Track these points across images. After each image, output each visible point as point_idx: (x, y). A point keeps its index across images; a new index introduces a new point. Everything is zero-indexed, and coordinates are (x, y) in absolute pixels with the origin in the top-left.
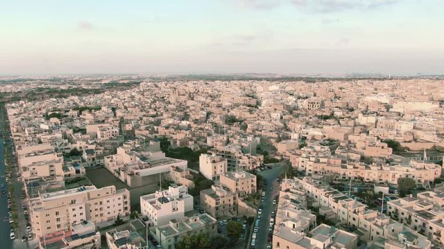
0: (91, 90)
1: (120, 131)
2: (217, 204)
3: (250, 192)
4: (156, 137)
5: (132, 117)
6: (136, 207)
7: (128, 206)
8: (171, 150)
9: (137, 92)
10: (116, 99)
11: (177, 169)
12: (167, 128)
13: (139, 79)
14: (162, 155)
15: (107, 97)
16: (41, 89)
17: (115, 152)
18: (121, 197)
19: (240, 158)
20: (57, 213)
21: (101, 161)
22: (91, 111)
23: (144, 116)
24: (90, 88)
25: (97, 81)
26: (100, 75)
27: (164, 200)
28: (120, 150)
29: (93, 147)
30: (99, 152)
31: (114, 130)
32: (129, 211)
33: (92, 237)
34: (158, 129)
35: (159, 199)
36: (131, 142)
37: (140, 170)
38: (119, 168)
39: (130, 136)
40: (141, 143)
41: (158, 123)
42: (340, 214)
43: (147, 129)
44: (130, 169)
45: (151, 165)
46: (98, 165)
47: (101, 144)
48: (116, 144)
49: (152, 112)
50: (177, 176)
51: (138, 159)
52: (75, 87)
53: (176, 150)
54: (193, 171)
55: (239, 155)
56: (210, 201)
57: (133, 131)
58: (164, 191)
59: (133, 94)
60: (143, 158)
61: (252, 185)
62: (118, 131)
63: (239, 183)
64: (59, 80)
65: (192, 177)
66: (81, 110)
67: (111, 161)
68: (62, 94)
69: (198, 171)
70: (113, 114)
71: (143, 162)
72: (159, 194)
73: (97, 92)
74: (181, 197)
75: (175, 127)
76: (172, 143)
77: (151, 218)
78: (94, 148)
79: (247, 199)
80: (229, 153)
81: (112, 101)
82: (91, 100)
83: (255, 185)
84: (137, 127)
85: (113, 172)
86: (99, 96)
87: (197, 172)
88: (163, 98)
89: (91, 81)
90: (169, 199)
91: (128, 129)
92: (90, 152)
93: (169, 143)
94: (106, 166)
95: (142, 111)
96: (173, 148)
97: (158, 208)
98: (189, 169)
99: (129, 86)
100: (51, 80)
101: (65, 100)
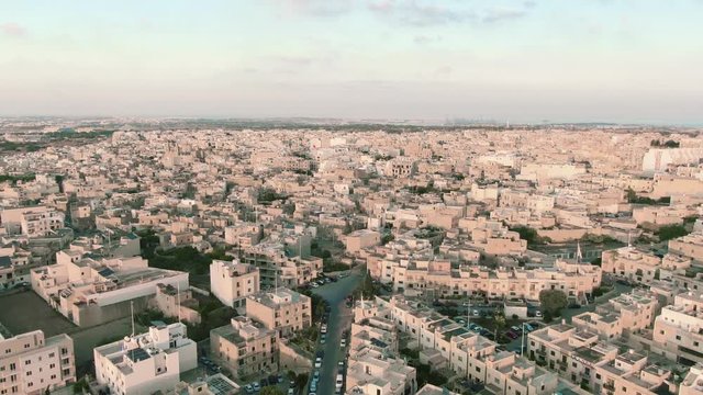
0: (21, 144)
1: (68, 218)
2: (240, 353)
3: (301, 327)
4: (134, 229)
5: (92, 194)
6: (86, 367)
7: (71, 366)
8: (161, 252)
9: (106, 148)
10: (66, 161)
11: (170, 290)
12: (155, 212)
13: (112, 125)
14: (141, 264)
15: (49, 157)
17: (54, 261)
18: (56, 351)
19: (283, 265)
21: (26, 277)
22: (15, 182)
23: (115, 190)
24: (21, 140)
25: (35, 128)
26: (42, 118)
27: (139, 355)
28: (61, 257)
29: (10, 252)
30: (20, 262)
31: (55, 219)
32: (72, 377)
34: (137, 215)
35: (130, 354)
36: (86, 240)
37: (96, 296)
38: (60, 291)
39: (86, 228)
40: (105, 241)
41: (139, 204)
42: (454, 360)
43: (117, 215)
44: (78, 294)
45: (119, 284)
46: (20, 285)
47: (25, 246)
48: (56, 244)
49: (131, 185)
50: (167, 305)
51: (95, 273)
53: (172, 251)
54: (200, 291)
55: (281, 260)
56: (228, 350)
57: (91, 220)
58: (140, 336)
59: (99, 151)
60: (105, 272)
61: (304, 315)
62: (61, 220)
63: (282, 312)
65: (197, 304)
67: (43, 279)
69: (209, 289)
70: (57, 189)
71: (104, 280)
72: (130, 343)
73: (33, 148)
74: (173, 345)
75: (169, 210)
76: (162, 240)
77: (115, 389)
78: (11, 255)
79: (295, 341)
80: (263, 256)
81: (59, 165)
82: (18, 162)
83: (309, 313)
84: (100, 211)
85: (47, 298)
86: (36, 155)
87: (206, 293)
88: (152, 158)
89: (23, 128)
90: (149, 351)
91: (82, 216)
93: (157, 240)
94: (34, 287)
95: (111, 181)
96: (165, 249)
97: (126, 370)
98: (191, 287)
99: (92, 137)
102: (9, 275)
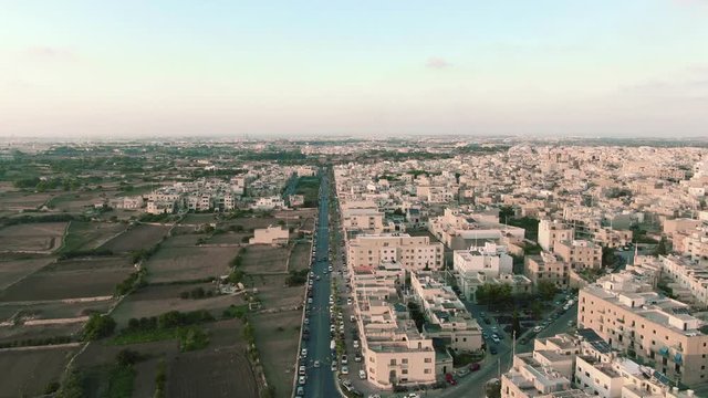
0: (437, 155)
1: (457, 196)
2: (540, 269)
3: (592, 267)
4: (499, 205)
5: (477, 184)
8: (512, 218)
9: (500, 158)
10: (466, 165)
11: (508, 235)
12: (517, 196)
13: (512, 142)
14: (494, 220)
15: (455, 162)
16: (375, 152)
17: (442, 213)
18: (434, 249)
19: (596, 230)
20: (370, 252)
21: (426, 223)
22: (428, 175)
23: (495, 184)
24: (437, 152)
25: (451, 144)
26: (457, 136)
27: (477, 253)
28: (448, 212)
29: (419, 207)
30: (424, 213)
31: (448, 194)
33: (397, 272)
34: (504, 198)
35: (472, 252)
36: (464, 206)
37: (462, 231)
41: (508, 192)
43: (490, 196)
44: (451, 231)
45: (478, 228)
46: (422, 227)
47: (428, 206)
49: (508, 181)
51: (465, 221)
52: (417, 150)
53: (519, 219)
54: (531, 242)
55: (595, 227)
56: (533, 266)
57: (472, 198)
58: (480, 247)
59: (493, 160)
60: (470, 220)
61: (595, 258)
62: (453, 196)
63: (576, 251)
64: (399, 142)
66: (416, 174)
67: (435, 222)
68: (399, 157)
69: (536, 240)
70: (455, 180)
71: (469, 224)
72: (473, 249)
73: (446, 156)
74: (498, 255)
75: (528, 196)
76: (516, 213)
78: (419, 209)
79: (584, 272)
80: (581, 223)
81: (460, 167)
82: (434, 164)
83: (600, 258)
84: (479, 195)
85: (436, 234)
86: (445, 161)
87: (534, 243)
89: (441, 144)
90: (482, 253)
91: (466, 195)
92: (413, 211)
93: (513, 213)
94: (430, 229)
96: (516, 217)
97: (467, 260)
98: (525, 239)
99: (492, 151)
100: (389, 142)
101: (401, 164)
102: (417, 220)
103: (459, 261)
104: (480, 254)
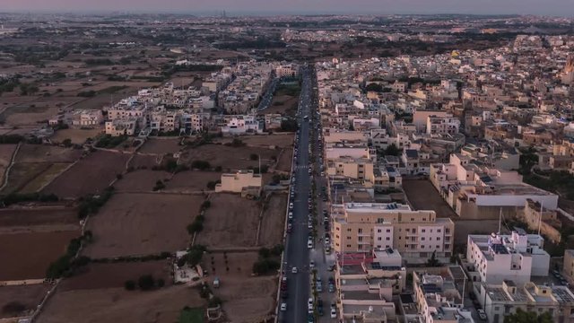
0: (431, 45)
1: (462, 125)
4: (517, 144)
5: (485, 105)
6: (460, 248)
7: (450, 242)
8: (537, 171)
9: (507, 54)
10: (467, 66)
11: (536, 206)
12: (540, 131)
13: (517, 25)
14: (515, 179)
15: (453, 61)
16: (361, 39)
17: (447, 160)
18: (442, 228)
20: (360, 231)
21: (426, 168)
22: (425, 84)
23: (506, 103)
24: (431, 40)
25: (445, 27)
26: (452, 17)
27: (500, 249)
28: (455, 160)
29: (416, 147)
30: (424, 156)
31: (452, 124)
32: (450, 250)
33: (395, 272)
34: (522, 131)
35: (494, 246)
36: (474, 147)
37: (475, 196)
38: (449, 185)
39: (475, 136)
40: (490, 152)
41: (526, 121)
43: (505, 128)
44: (463, 191)
45: (494, 191)
46: (421, 174)
47: (429, 144)
48: (451, 146)
49: (522, 99)
50: (530, 216)
51: (477, 177)
52: (408, 37)
53: (546, 173)
54: (566, 214)
57: (481, 129)
58: (504, 237)
59: (499, 58)
62: (457, 127)
64: (388, 23)
65: (560, 225)
66: (411, 82)
67: (439, 173)
68: (387, 50)
70: (456, 95)
71: (484, 185)
72: (495, 239)
73: (441, 49)
74: (530, 251)
75: (554, 132)
76: (541, 159)
77: (479, 269)
78: (418, 149)
81: (461, 71)
82: (429, 63)
84: (490, 122)
85: (439, 189)
86: (442, 58)
87: (572, 218)
88: (551, 70)
89: (434, 27)
90: (508, 249)
91: (474, 124)
92: (412, 154)
93: (537, 159)
94: (431, 177)
95: (505, 93)
96: (542, 169)
97: (489, 258)
98: (559, 209)
99: (495, 40)
100: (377, 24)
101: (392, 62)
102: (415, 165)
103: (475, 253)
104: (506, 252)
